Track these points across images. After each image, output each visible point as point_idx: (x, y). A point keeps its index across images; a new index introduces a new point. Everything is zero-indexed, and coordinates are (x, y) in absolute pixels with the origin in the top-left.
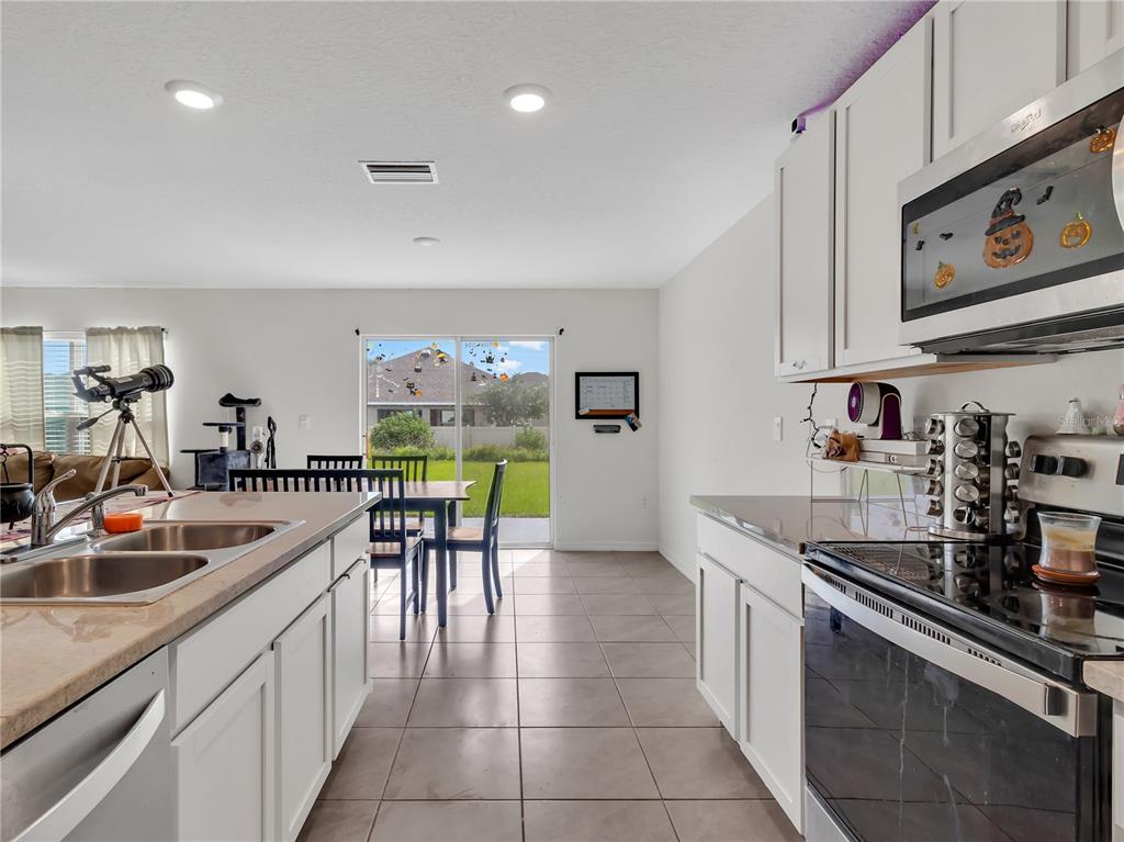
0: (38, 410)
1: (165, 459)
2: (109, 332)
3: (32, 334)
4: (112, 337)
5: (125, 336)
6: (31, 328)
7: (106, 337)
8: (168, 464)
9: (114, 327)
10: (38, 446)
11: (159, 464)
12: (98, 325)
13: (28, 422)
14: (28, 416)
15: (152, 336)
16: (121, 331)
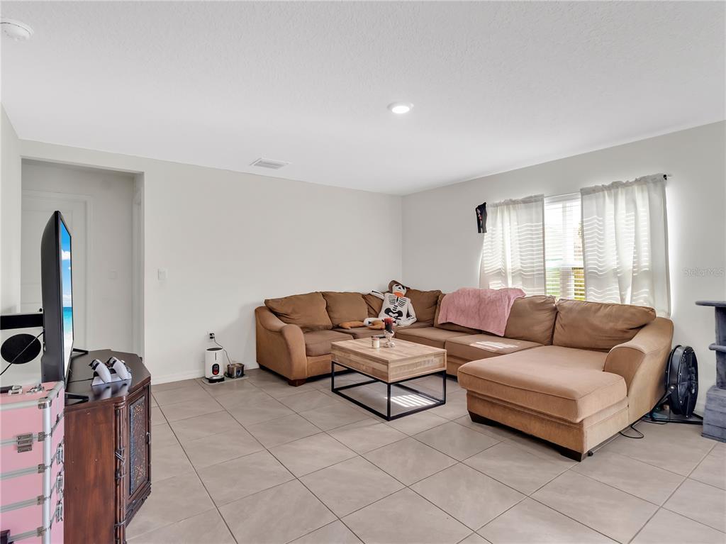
0: (540, 262)
1: (667, 310)
2: (604, 188)
3: (536, 201)
4: (606, 192)
5: (620, 189)
6: (535, 196)
7: (601, 193)
8: (669, 314)
9: (607, 183)
10: (540, 290)
11: (660, 314)
12: (592, 185)
13: (533, 271)
14: (533, 267)
15: (651, 185)
16: (616, 186)
